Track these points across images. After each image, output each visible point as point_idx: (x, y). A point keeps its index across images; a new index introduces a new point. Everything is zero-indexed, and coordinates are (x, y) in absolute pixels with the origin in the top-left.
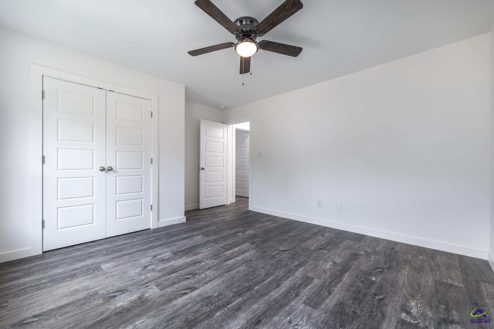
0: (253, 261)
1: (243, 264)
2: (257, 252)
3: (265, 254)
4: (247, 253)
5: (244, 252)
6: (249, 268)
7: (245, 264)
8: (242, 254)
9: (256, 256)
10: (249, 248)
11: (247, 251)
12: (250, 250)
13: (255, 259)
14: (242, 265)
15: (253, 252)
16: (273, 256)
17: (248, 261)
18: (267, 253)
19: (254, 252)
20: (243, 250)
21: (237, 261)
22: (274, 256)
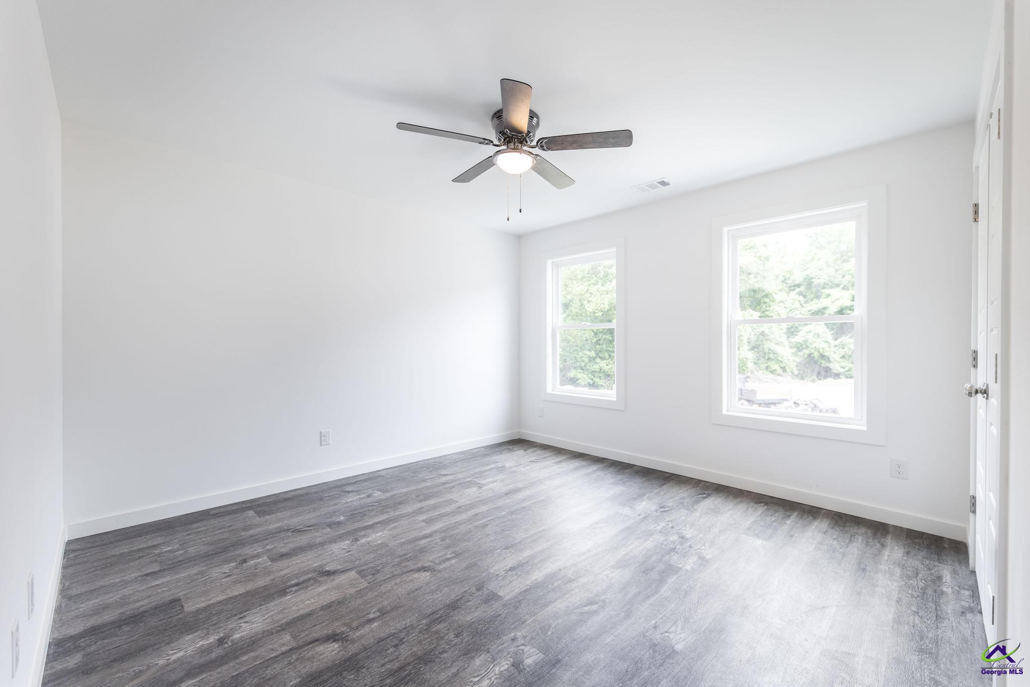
0: (501, 547)
1: (520, 542)
2: (488, 567)
3: (473, 561)
4: (511, 565)
5: (516, 568)
6: (510, 535)
7: (516, 541)
8: (521, 561)
9: (492, 556)
10: (504, 578)
11: (511, 569)
12: (504, 572)
13: (497, 550)
14: (522, 541)
15: (496, 568)
16: (457, 555)
17: (510, 547)
18: (468, 563)
19: (494, 568)
20: (520, 573)
21: (531, 547)
22: (455, 556)
